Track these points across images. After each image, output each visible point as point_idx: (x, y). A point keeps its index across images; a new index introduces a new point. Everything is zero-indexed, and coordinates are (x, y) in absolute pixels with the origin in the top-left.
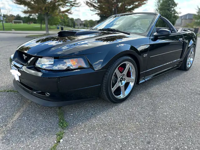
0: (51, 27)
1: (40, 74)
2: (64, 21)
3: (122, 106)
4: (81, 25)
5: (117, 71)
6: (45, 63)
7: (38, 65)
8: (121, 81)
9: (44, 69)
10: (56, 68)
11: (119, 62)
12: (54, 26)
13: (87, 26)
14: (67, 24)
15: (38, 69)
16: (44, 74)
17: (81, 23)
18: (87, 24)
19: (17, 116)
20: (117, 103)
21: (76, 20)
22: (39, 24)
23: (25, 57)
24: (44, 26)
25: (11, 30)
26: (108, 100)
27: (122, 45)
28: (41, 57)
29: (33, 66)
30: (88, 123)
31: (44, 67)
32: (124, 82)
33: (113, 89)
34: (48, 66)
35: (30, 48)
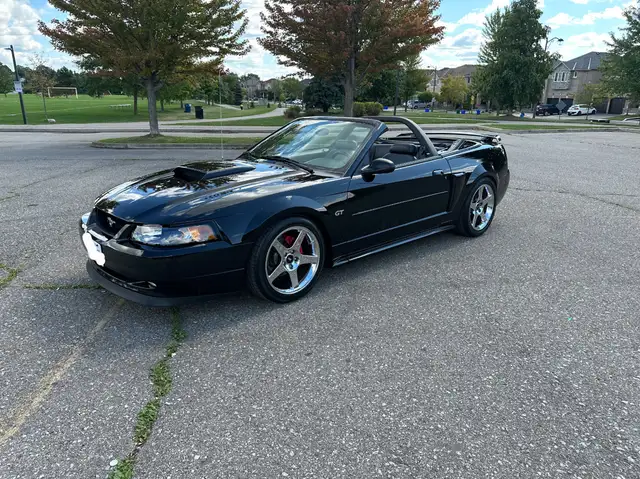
0: (167, 106)
1: (139, 253)
2: (207, 86)
3: (291, 308)
4: (258, 94)
5: (276, 244)
6: (148, 233)
7: (136, 236)
8: (289, 262)
9: (147, 244)
10: (166, 241)
11: (280, 227)
12: (176, 104)
13: (278, 99)
14: (214, 93)
15: (137, 245)
16: (146, 253)
17: (259, 87)
18: (280, 93)
19: (101, 324)
20: (283, 303)
21: (245, 78)
22: (128, 94)
23: (112, 222)
24: (143, 102)
25: (46, 122)
26: (262, 295)
27: (289, 197)
28: (141, 225)
29: (127, 239)
30: (221, 332)
31: (146, 240)
32: (296, 265)
33: (271, 278)
34: (152, 238)
35: (117, 204)
